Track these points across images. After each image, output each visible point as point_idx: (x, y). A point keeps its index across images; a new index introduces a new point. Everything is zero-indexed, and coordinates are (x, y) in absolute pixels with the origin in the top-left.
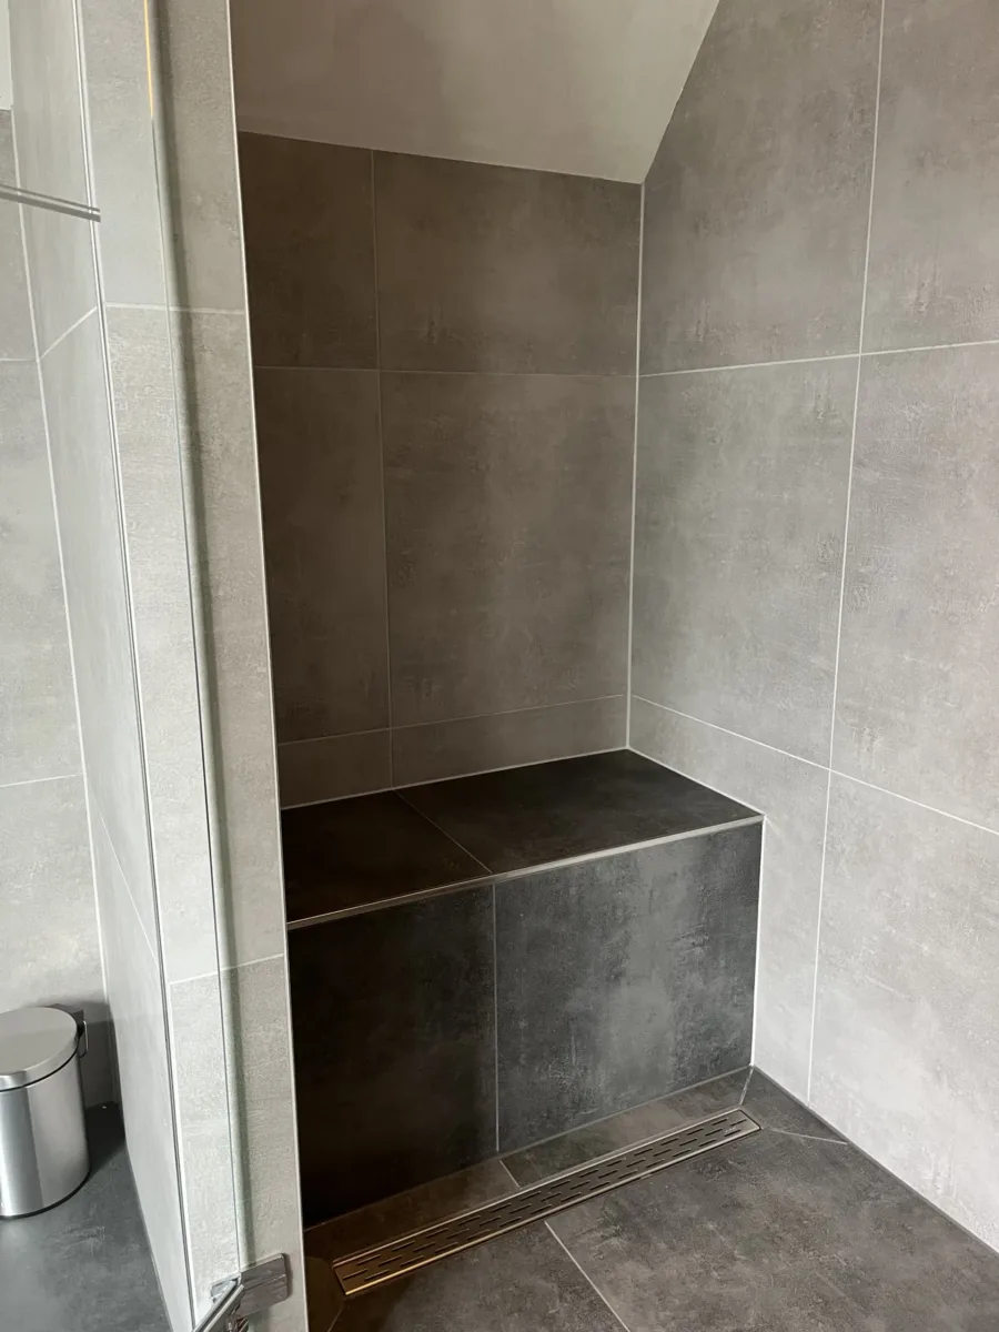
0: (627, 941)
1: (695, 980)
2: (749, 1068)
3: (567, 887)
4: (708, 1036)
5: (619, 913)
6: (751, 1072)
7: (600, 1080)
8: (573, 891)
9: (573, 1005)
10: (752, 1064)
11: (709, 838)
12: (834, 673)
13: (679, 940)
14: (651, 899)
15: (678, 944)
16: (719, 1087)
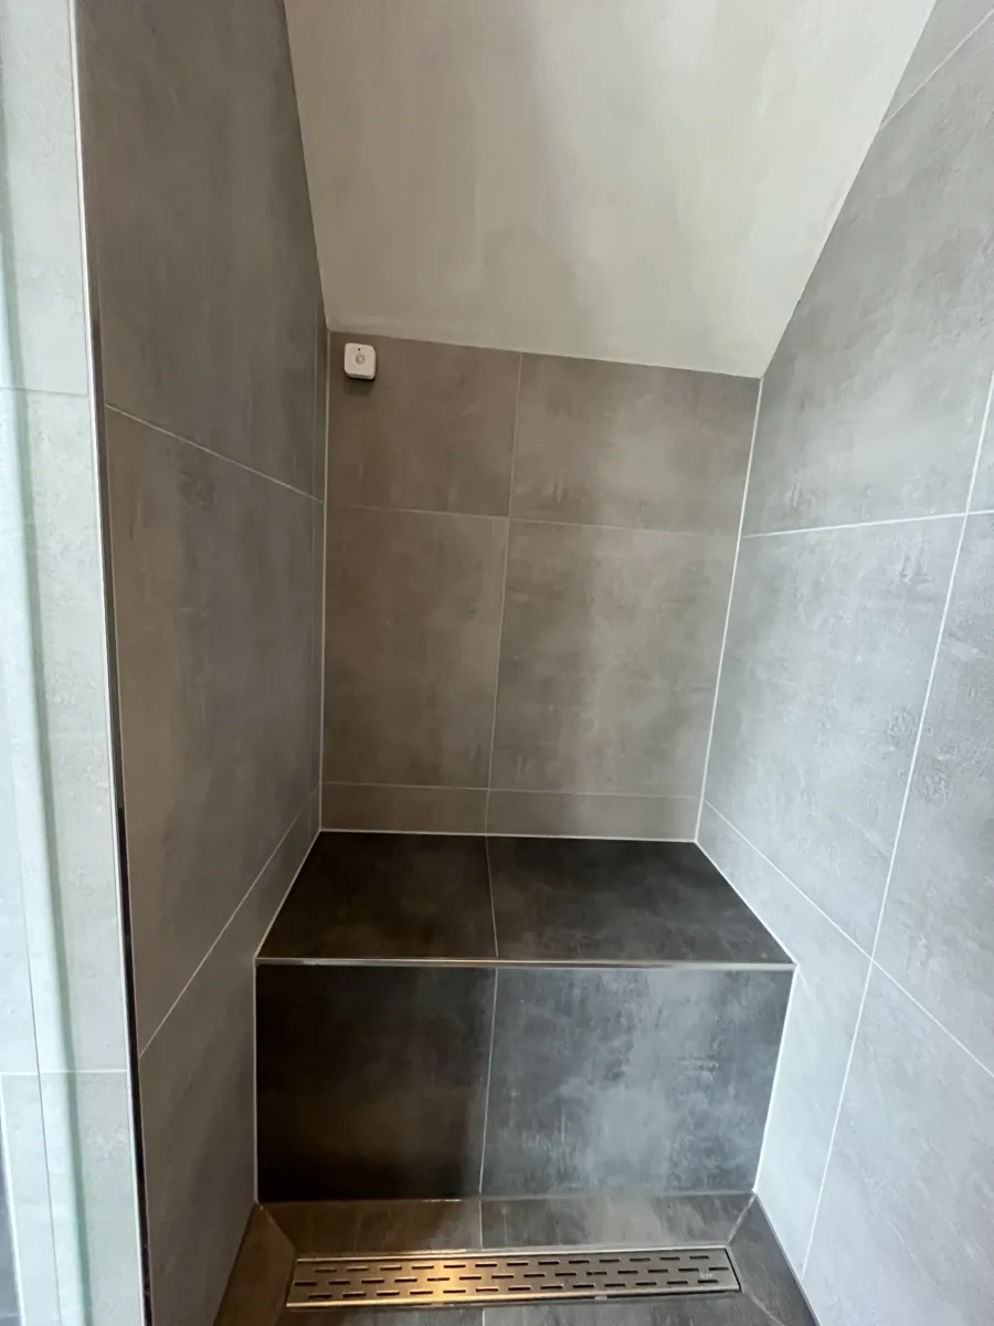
0: (629, 1046)
1: (699, 1100)
2: (749, 1195)
3: (571, 986)
4: (709, 1152)
5: (623, 1021)
6: (752, 1200)
7: (588, 1162)
8: (577, 991)
9: (566, 1090)
10: (755, 1190)
11: (729, 974)
12: (890, 859)
13: (685, 1059)
14: (658, 1018)
15: (685, 1063)
16: (713, 1204)
